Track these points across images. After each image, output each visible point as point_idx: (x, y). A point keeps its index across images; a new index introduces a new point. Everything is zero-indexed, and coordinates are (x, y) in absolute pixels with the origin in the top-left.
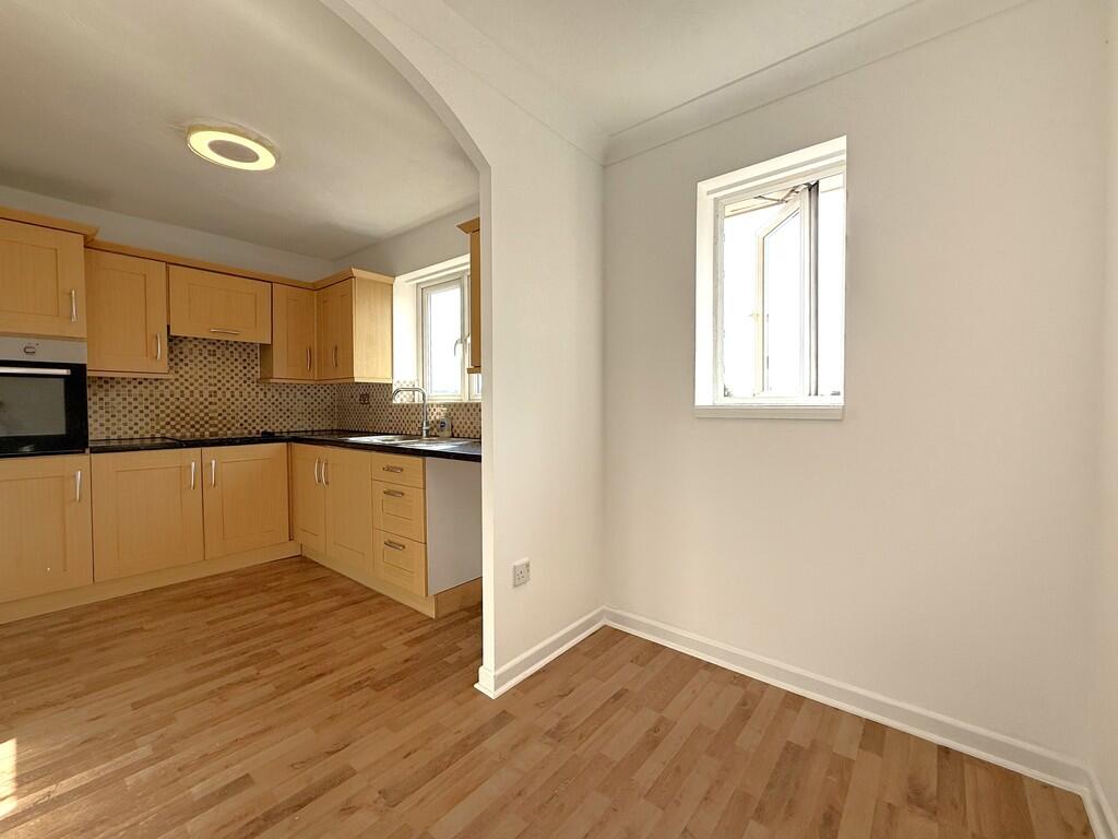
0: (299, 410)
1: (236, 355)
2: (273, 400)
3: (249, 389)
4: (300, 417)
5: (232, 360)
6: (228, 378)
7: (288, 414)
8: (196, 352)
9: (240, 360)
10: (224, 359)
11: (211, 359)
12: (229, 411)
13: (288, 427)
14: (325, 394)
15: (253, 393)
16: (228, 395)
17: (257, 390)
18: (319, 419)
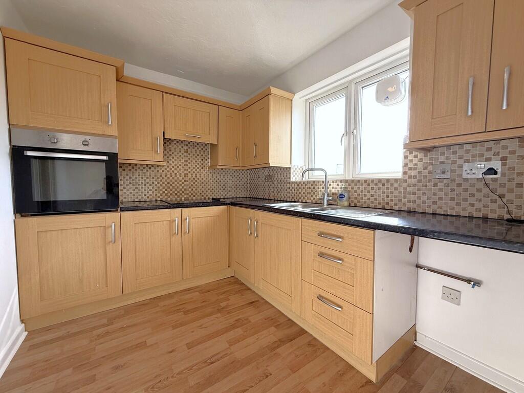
0: (230, 185)
1: (198, 152)
2: (216, 179)
5: (196, 155)
6: (194, 166)
8: (178, 150)
9: (200, 155)
10: (191, 155)
11: (185, 154)
12: (194, 185)
13: (224, 195)
14: (243, 176)
15: (206, 175)
16: (194, 176)
17: (209, 173)
18: (240, 191)
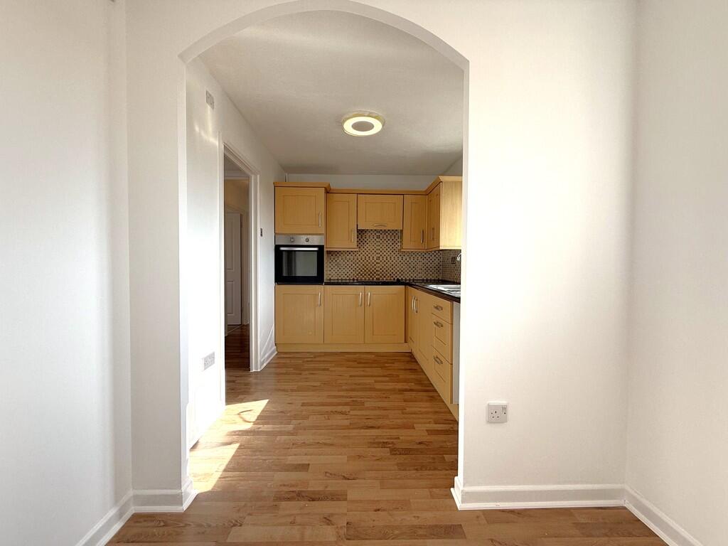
0: (420, 267)
1: (389, 237)
2: (406, 262)
3: (394, 255)
4: (420, 271)
5: (387, 240)
6: (385, 249)
7: (414, 269)
8: (371, 237)
9: (391, 240)
10: (383, 240)
11: (377, 240)
12: (385, 267)
13: (413, 277)
14: (435, 258)
15: (396, 257)
16: (385, 259)
17: (398, 256)
18: (431, 273)
